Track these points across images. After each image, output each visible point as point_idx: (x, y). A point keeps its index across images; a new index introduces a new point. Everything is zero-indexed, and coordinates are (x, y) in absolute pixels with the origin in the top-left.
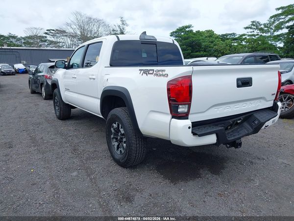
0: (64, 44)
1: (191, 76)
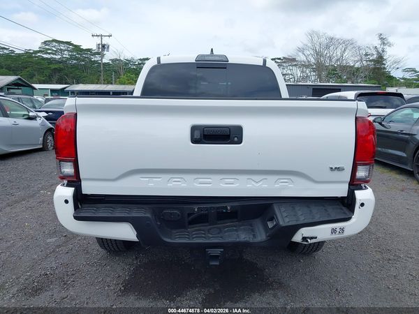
0: (291, 77)
1: (76, 114)
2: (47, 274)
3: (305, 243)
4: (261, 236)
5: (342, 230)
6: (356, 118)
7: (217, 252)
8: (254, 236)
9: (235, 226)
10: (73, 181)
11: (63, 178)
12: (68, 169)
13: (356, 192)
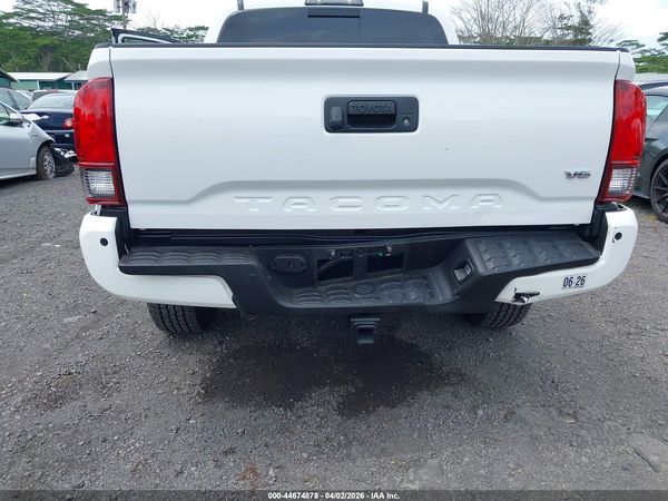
1: (113, 79)
2: (70, 374)
3: (520, 304)
4: (443, 295)
5: (582, 280)
6: (616, 82)
7: (369, 322)
8: (432, 295)
9: (398, 280)
10: (113, 206)
11: (93, 201)
12: (102, 184)
13: (607, 214)
